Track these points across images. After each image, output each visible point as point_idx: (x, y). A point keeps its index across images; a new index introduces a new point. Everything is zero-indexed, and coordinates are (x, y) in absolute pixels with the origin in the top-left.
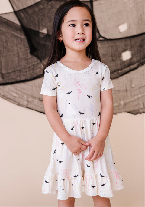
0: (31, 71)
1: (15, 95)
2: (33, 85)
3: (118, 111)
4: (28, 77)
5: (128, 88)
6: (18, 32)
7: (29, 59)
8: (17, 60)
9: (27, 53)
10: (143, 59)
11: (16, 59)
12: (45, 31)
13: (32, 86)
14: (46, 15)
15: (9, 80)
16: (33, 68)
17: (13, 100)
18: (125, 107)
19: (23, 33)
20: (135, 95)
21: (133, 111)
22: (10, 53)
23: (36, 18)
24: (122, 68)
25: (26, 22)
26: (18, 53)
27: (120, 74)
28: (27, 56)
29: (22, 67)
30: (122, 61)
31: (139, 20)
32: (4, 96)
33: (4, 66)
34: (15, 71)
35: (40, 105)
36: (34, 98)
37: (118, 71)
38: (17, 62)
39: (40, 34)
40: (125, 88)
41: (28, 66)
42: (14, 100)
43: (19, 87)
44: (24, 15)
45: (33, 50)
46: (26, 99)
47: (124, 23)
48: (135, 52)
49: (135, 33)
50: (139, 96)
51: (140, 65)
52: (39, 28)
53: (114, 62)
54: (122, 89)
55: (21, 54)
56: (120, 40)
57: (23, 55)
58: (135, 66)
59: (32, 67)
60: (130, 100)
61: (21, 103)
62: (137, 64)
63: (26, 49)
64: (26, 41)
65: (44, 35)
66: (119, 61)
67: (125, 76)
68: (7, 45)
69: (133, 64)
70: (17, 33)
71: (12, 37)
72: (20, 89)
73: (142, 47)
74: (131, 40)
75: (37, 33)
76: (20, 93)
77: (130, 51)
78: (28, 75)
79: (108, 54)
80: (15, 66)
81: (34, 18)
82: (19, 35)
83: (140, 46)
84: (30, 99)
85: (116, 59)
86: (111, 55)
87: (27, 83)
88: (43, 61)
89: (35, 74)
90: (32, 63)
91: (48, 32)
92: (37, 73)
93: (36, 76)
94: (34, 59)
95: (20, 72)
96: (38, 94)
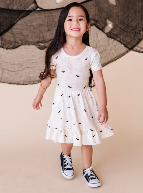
53: (50, 32)
56: (56, 10)
79: (43, 25)
85: (52, 28)
86: (47, 25)
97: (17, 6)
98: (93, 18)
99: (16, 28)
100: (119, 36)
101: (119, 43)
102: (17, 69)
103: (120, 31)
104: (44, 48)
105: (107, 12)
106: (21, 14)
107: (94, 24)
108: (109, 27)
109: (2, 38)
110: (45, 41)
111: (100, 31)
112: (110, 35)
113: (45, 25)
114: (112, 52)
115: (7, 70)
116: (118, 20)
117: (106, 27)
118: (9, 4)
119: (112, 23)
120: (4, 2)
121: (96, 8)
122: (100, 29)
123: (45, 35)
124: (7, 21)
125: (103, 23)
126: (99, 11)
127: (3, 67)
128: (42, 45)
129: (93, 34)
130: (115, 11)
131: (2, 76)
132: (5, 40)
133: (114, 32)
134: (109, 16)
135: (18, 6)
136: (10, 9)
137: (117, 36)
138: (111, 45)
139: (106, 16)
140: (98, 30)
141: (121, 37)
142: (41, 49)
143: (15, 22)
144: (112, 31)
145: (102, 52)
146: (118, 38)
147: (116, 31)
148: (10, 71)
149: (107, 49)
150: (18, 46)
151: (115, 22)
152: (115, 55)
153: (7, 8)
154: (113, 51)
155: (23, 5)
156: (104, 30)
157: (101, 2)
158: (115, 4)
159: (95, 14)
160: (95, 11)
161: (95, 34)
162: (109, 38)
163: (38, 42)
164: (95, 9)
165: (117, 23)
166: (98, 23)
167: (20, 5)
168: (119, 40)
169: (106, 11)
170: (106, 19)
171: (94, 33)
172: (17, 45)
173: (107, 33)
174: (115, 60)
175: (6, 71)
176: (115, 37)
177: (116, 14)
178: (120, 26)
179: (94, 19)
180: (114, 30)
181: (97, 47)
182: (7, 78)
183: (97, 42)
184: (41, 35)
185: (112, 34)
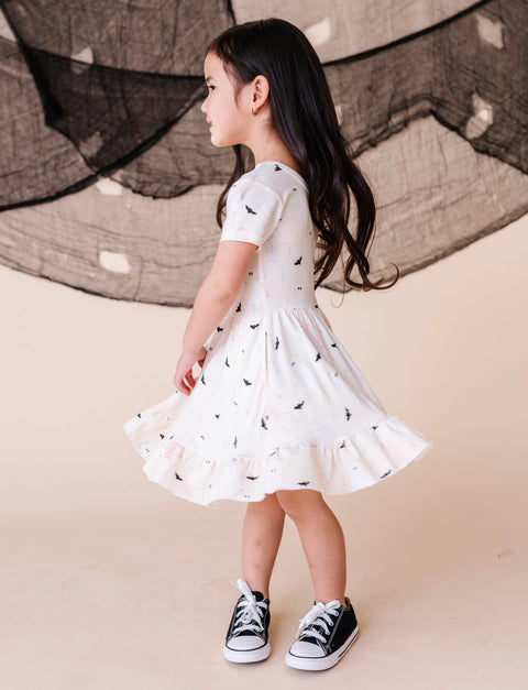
0: (50, 175)
1: (8, 241)
2: (56, 214)
4: (42, 193)
6: (12, 61)
7: (45, 139)
8: (11, 144)
9: (38, 123)
10: (375, 128)
11: (8, 139)
12: (86, 56)
13: (54, 217)
14: (88, 7)
16: (56, 165)
19: (24, 66)
21: (338, 282)
23: (62, 18)
25: (32, 32)
26: (14, 124)
28: (39, 130)
29: (26, 163)
31: (368, 8)
35: (74, 270)
36: (59, 248)
38: (11, 150)
39: (75, 64)
41: (41, 160)
42: (6, 255)
43: (17, 220)
44: (27, 10)
45: (55, 113)
46: (36, 252)
47: (320, 19)
48: (351, 109)
49: (353, 49)
51: (367, 146)
52: (71, 48)
55: (20, 127)
57: (27, 130)
59: (52, 163)
61: (23, 264)
63: (34, 111)
64: (33, 86)
65: (84, 67)
70: (9, 64)
72: (19, 225)
73: (374, 92)
74: (340, 71)
75: (66, 62)
76: (20, 236)
78: (41, 186)
80: (5, 162)
81: (54, 19)
82: (14, 72)
83: (370, 88)
84: (49, 253)
87: (38, 208)
88: (82, 144)
89: (62, 181)
90: (52, 149)
91: (94, 58)
92: (67, 180)
93: (65, 188)
94: (57, 139)
95: (20, 177)
96: (69, 238)
97: (183, 62)
98: (428, 91)
99: (181, 130)
100: (513, 149)
101: (513, 171)
102: (185, 261)
103: (518, 133)
105: (474, 72)
106: (197, 88)
107: (432, 112)
108: (480, 120)
109: (140, 165)
111: (452, 135)
112: (483, 146)
114: (493, 202)
115: (156, 262)
116: (511, 98)
117: (472, 119)
118: (160, 59)
119: (490, 107)
120: (145, 53)
121: (438, 60)
122: (452, 128)
124: (156, 112)
125: (460, 108)
126: (446, 71)
127: (143, 254)
129: (426, 144)
130: (499, 67)
131: (140, 283)
132: (147, 171)
133: (499, 136)
134: (481, 84)
135: (186, 62)
136: (162, 72)
137: (507, 150)
138: (488, 179)
139: (471, 85)
140: (445, 130)
141: (522, 150)
143: (179, 114)
144: (491, 133)
145: (458, 201)
146: (513, 153)
147: (504, 131)
148: (164, 266)
149: (475, 191)
150: (190, 188)
151: (501, 104)
152: (503, 211)
153: (153, 71)
154: (495, 197)
156: (465, 130)
157: (454, 41)
158: (499, 45)
159: (435, 79)
160: (435, 69)
161: (435, 142)
162: (480, 155)
164: (435, 64)
165: (507, 106)
166: (445, 108)
167: (192, 59)
168: (514, 159)
169: (471, 68)
170: (471, 94)
171: (432, 142)
172: (185, 184)
173: (475, 139)
174: (503, 227)
175: (153, 267)
176: (503, 150)
177: (504, 77)
178: (517, 114)
179: (431, 94)
180: (498, 128)
181: (440, 186)
182: (156, 288)
183: (442, 168)
185: (491, 143)
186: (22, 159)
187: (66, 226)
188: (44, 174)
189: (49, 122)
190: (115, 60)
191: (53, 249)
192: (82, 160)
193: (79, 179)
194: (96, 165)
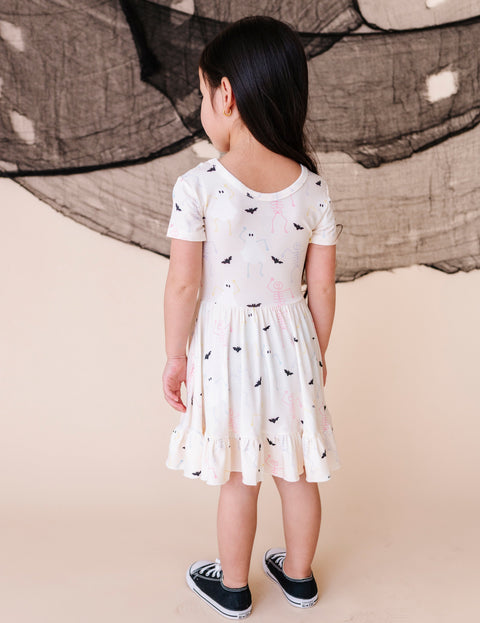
0: (144, 134)
1: (96, 203)
2: (149, 177)
3: (397, 260)
4: (135, 153)
5: (436, 192)
6: (107, 8)
7: (140, 95)
8: (103, 100)
9: (133, 76)
11: (101, 94)
12: (187, 6)
13: (146, 180)
15: (78, 159)
16: (151, 124)
17: (89, 219)
18: (419, 248)
19: (120, 14)
20: (456, 213)
21: (445, 262)
22: (81, 78)
24: (425, 126)
26: (106, 78)
27: (416, 148)
28: (134, 85)
29: (119, 120)
30: (425, 105)
32: (64, 206)
33: (64, 118)
34: (97, 133)
36: (151, 213)
37: (408, 138)
38: (103, 106)
39: (173, 14)
40: (426, 192)
41: (135, 118)
42: (94, 219)
43: (108, 182)
45: (152, 68)
46: (127, 217)
48: (470, 74)
50: (470, 216)
53: (400, 106)
54: (417, 193)
55: (113, 80)
56: (426, 33)
57: (121, 84)
58: (466, 120)
59: (147, 122)
60: (438, 229)
61: (112, 228)
62: (474, 113)
63: (128, 63)
64: (129, 37)
66: (417, 106)
67: (430, 151)
68: (75, 50)
69: (459, 115)
70: (103, 12)
71: (87, 25)
72: (110, 188)
74: (460, 33)
75: (165, 12)
76: (111, 198)
77: (453, 70)
79: (380, 83)
80: (97, 118)
82: (109, 21)
84: (140, 218)
85: (408, 96)
86: (390, 83)
87: (130, 169)
88: (179, 101)
89: (156, 141)
90: (146, 107)
91: (196, 8)
92: (161, 141)
93: (159, 149)
94: (153, 96)
95: (112, 135)
96: (162, 203)
97: (292, 17)
104: (376, 162)
110: (381, 139)
113: (384, 85)
118: (267, 12)
123: (382, 117)
128: (371, 151)
135: (295, 17)
142: (366, 167)
155: (313, 14)
163: (359, 143)
167: (302, 13)
184: (370, 118)
186: (115, 116)
187: (159, 190)
188: (137, 133)
189: (145, 77)
190: (218, 12)
191: (144, 214)
192: (179, 119)
193: (174, 140)
194: (193, 126)
